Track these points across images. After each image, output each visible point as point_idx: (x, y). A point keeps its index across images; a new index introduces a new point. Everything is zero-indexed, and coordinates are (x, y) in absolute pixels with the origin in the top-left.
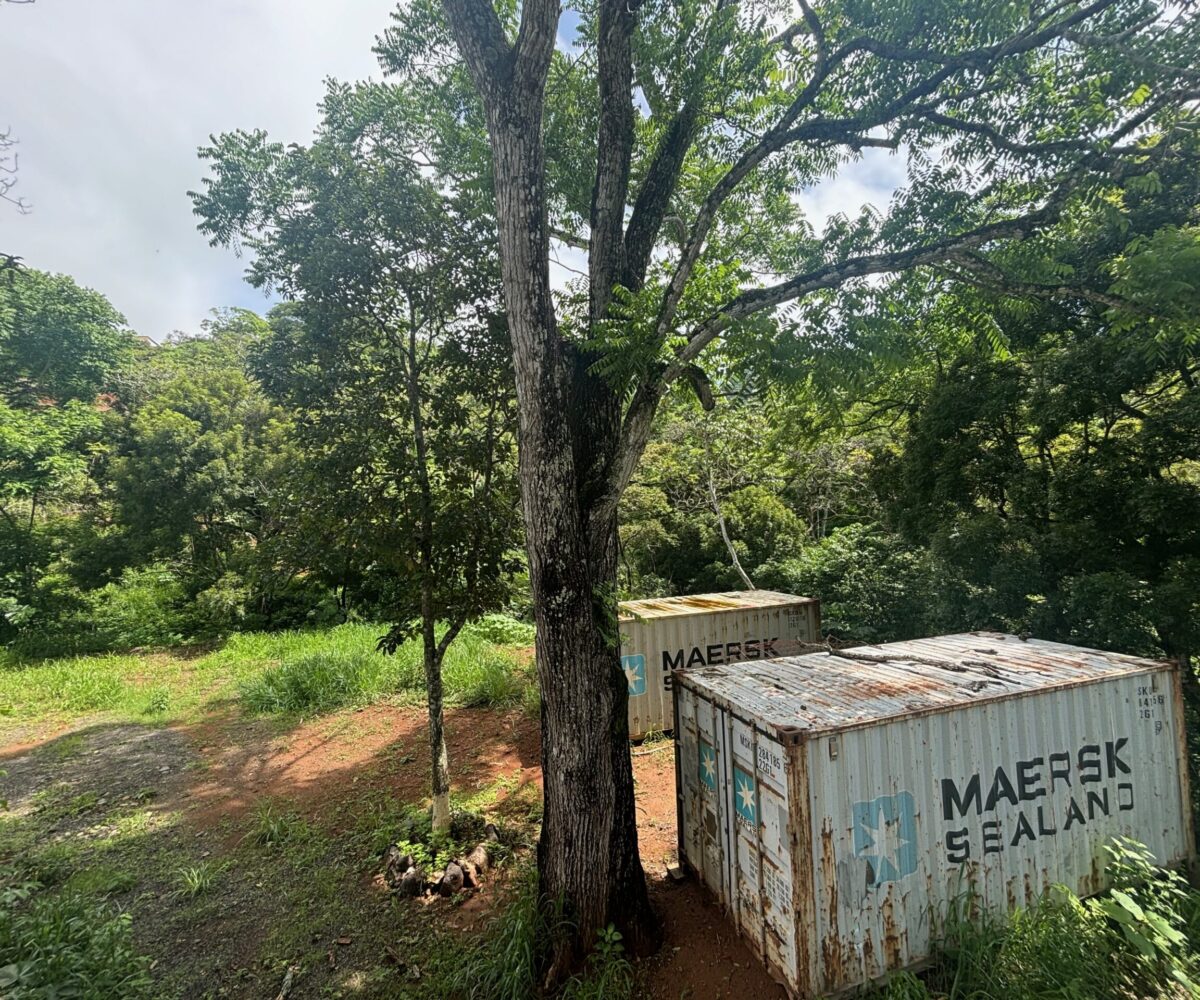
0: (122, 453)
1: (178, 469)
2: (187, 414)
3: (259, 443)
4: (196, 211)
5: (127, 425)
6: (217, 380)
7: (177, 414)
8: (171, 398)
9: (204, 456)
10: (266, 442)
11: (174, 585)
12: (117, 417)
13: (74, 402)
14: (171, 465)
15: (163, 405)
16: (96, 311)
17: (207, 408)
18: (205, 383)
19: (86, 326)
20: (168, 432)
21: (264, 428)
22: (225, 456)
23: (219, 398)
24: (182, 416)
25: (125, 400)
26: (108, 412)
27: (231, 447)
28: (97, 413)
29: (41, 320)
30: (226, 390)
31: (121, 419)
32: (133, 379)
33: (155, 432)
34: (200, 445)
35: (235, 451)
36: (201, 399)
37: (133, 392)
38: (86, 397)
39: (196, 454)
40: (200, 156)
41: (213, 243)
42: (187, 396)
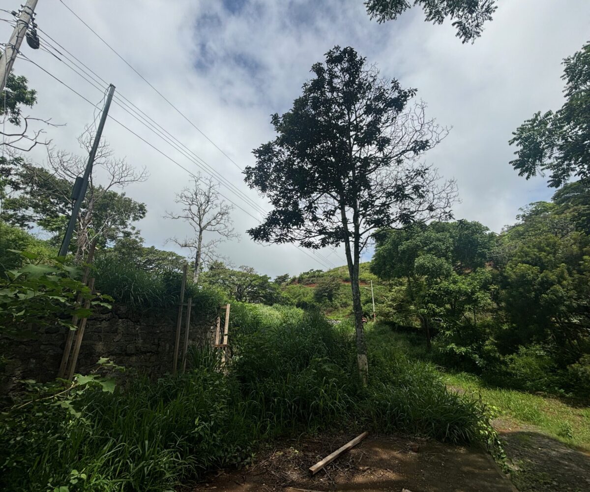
0: (503, 288)
1: (533, 293)
2: (530, 264)
3: (580, 272)
4: (515, 168)
5: (501, 274)
6: (540, 242)
7: (524, 265)
8: (519, 258)
9: (546, 285)
10: (585, 271)
11: (546, 357)
12: (495, 271)
13: (478, 269)
14: (529, 292)
15: (516, 262)
16: (477, 228)
17: (540, 258)
18: (534, 246)
19: (475, 236)
20: (523, 274)
21: (581, 262)
22: (559, 283)
23: (545, 251)
24: (528, 265)
25: (497, 263)
26: (492, 270)
27: (561, 277)
28: (488, 270)
29: (460, 240)
30: (547, 246)
31: (498, 272)
32: (498, 253)
33: (517, 276)
34: (542, 279)
35: (565, 279)
36: (535, 254)
37: (500, 259)
38: (482, 266)
39: (542, 284)
40: (510, 144)
41: (528, 178)
42: (527, 255)
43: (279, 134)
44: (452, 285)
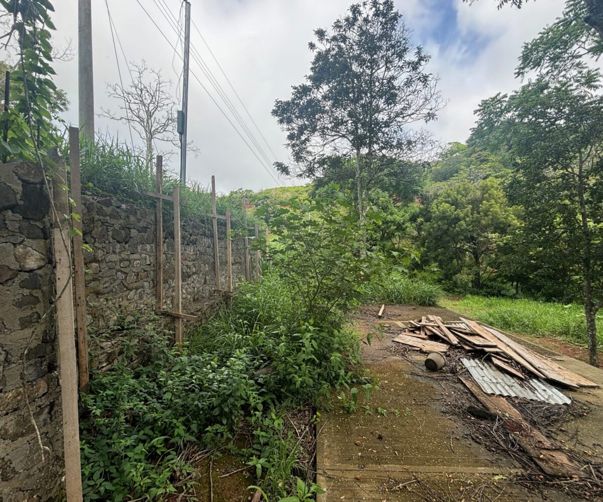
2: (450, 204)
5: (427, 210)
7: (446, 204)
8: (444, 198)
9: (457, 219)
10: (482, 212)
11: (437, 273)
12: (422, 206)
13: (410, 204)
15: (441, 201)
17: (457, 200)
20: (444, 212)
21: (480, 205)
22: (464, 219)
23: (461, 194)
24: (448, 205)
25: (425, 200)
26: (420, 205)
27: (466, 215)
28: (416, 206)
30: (463, 190)
31: (424, 208)
33: (440, 212)
34: (455, 216)
35: (468, 217)
36: (454, 196)
37: (428, 197)
38: (413, 201)
39: (454, 219)
42: (449, 196)
43: (312, 74)
44: (389, 216)
